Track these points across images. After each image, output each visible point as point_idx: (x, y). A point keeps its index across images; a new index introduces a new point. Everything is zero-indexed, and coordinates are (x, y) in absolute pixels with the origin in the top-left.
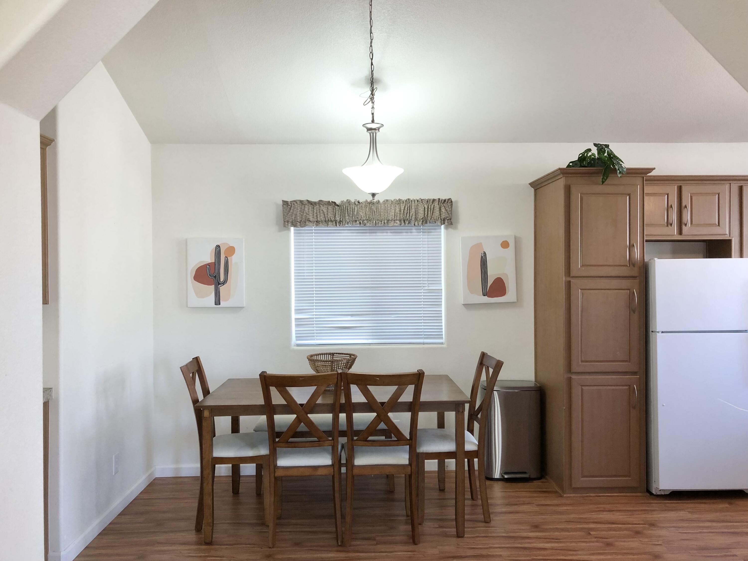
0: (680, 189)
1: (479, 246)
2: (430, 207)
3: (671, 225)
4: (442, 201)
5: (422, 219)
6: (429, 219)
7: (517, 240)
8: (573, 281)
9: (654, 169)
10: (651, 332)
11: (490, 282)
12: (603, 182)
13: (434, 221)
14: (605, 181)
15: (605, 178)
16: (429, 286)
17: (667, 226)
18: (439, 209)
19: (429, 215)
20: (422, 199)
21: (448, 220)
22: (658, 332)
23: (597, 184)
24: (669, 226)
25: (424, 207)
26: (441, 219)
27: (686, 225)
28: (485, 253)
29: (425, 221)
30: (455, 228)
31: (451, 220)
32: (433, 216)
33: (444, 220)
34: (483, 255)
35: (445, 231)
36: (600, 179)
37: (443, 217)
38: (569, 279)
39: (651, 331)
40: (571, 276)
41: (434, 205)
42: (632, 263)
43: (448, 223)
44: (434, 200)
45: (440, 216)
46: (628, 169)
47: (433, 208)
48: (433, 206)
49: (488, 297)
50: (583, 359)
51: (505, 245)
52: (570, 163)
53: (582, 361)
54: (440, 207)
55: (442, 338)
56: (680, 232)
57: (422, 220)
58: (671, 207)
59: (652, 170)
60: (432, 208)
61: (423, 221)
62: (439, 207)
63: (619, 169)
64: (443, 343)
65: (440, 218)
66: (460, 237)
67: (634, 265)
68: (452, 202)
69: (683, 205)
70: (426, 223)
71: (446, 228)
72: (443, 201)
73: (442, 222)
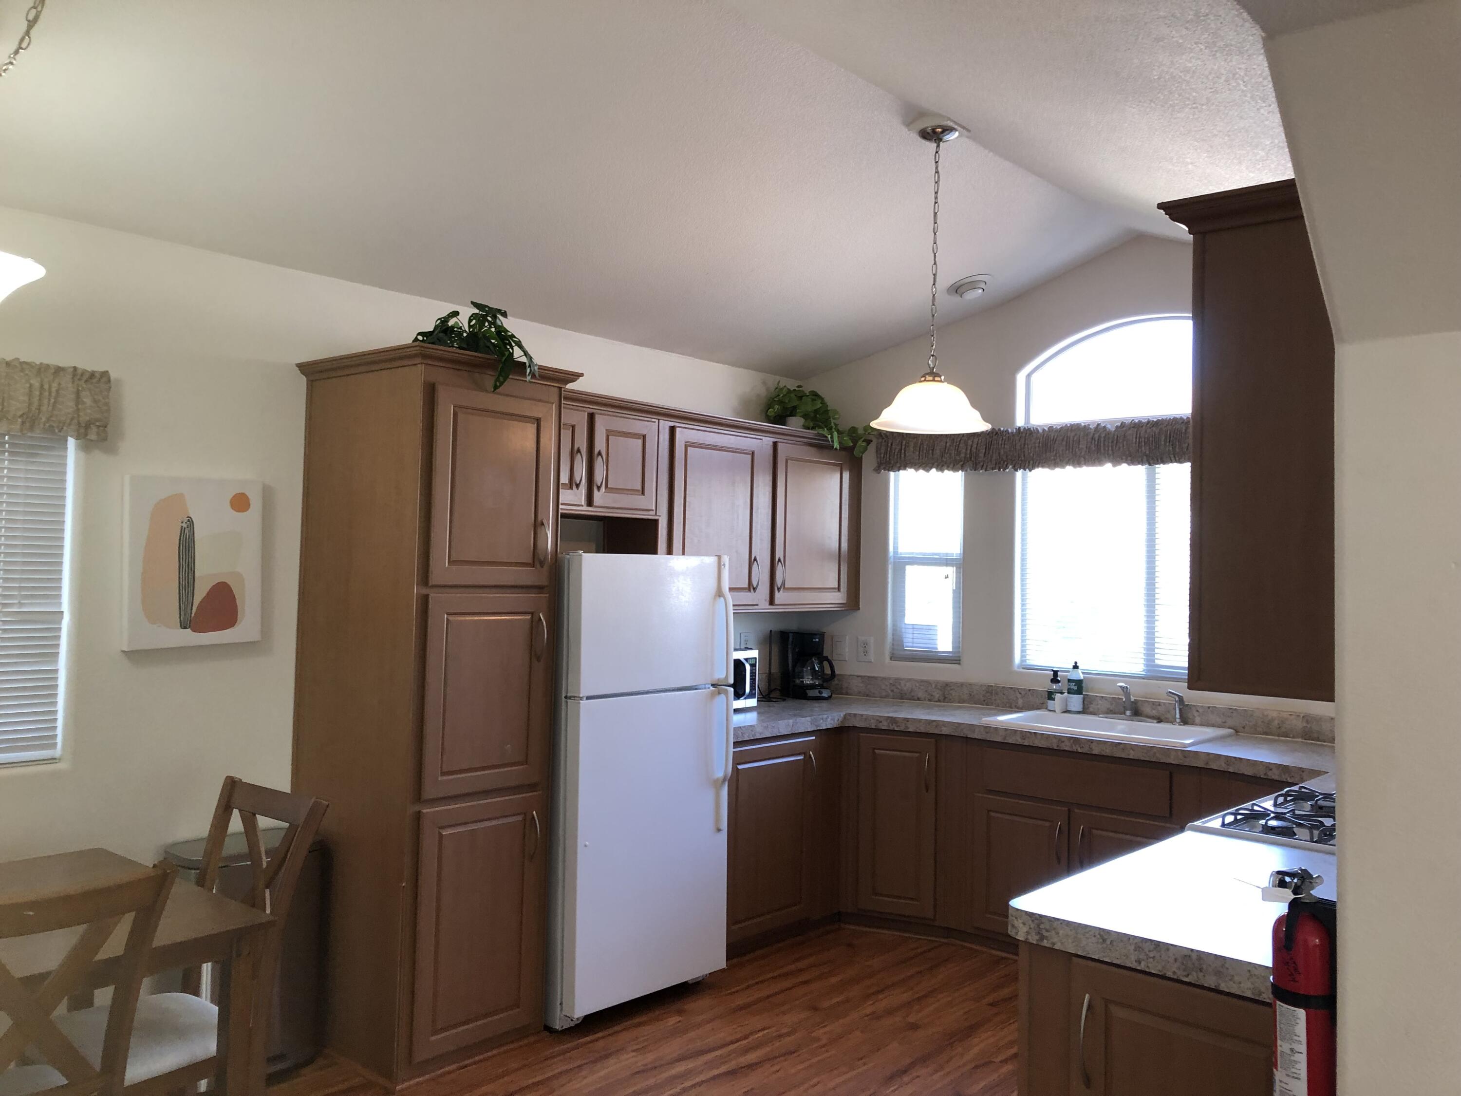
0: (591, 417)
1: (178, 499)
2: (46, 387)
3: (578, 486)
4: (82, 375)
5: (21, 416)
6: (44, 419)
7: (268, 494)
8: (433, 595)
9: (582, 375)
10: (564, 699)
11: (199, 595)
12: (496, 388)
13: (58, 427)
14: (500, 386)
15: (501, 379)
16: (21, 604)
17: (571, 488)
18: (73, 396)
19: (44, 408)
20: (22, 360)
21: (99, 427)
22: (581, 699)
23: (483, 389)
24: (574, 487)
25: (28, 385)
26: (79, 423)
27: (599, 488)
28: (190, 521)
29: (29, 421)
30: (111, 450)
31: (106, 427)
32: (55, 412)
33: (87, 426)
34: (184, 525)
35: (82, 454)
36: (489, 381)
37: (84, 418)
38: (424, 591)
39: (564, 695)
40: (430, 584)
41: (60, 384)
42: (536, 559)
43: (98, 434)
44: (59, 370)
45: (76, 416)
46: (541, 368)
47: (57, 391)
48: (55, 385)
49: (194, 631)
50: (445, 770)
51: (240, 503)
52: (419, 334)
53: (444, 774)
54: (78, 390)
55: (54, 745)
56: (590, 502)
57: (20, 420)
58: (579, 451)
59: (575, 376)
60: (54, 390)
61: (23, 423)
62: (75, 390)
63: (530, 366)
64: (55, 759)
65: (75, 421)
66: (127, 478)
67: (542, 564)
68: (109, 381)
69: (596, 451)
70: (31, 428)
71: (86, 446)
72: (85, 377)
73: (82, 430)
